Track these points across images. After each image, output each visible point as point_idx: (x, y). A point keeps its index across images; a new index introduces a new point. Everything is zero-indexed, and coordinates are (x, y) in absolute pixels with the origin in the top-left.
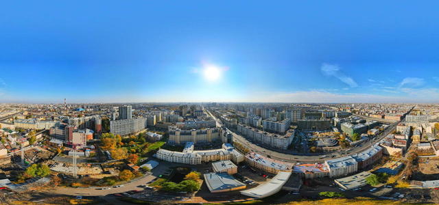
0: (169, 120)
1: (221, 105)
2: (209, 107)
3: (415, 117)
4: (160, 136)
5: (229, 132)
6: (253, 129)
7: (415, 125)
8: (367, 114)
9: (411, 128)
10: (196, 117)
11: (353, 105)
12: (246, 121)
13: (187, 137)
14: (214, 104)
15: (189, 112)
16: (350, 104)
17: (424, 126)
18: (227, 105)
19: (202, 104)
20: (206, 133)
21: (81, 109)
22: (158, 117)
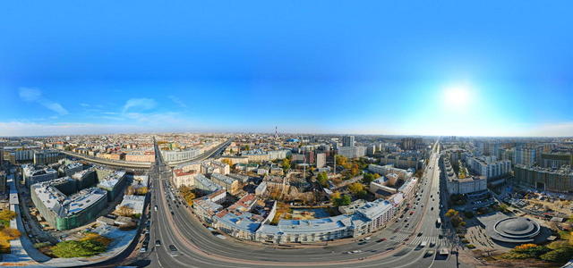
8: (91, 153)
11: (68, 138)
16: (64, 137)
21: (296, 140)
22: (377, 147)
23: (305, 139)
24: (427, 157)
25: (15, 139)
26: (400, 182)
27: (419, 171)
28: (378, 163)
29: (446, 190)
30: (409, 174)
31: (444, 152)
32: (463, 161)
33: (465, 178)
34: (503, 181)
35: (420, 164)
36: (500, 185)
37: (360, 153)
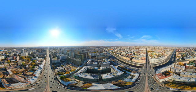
15: (41, 51)
21: (2, 50)
22: (31, 52)
24: (46, 54)
26: (41, 61)
27: (45, 58)
28: (33, 57)
29: (52, 62)
30: (43, 59)
31: (50, 53)
32: (56, 55)
33: (56, 59)
34: (64, 60)
35: (45, 56)
36: (64, 61)
37: (27, 54)
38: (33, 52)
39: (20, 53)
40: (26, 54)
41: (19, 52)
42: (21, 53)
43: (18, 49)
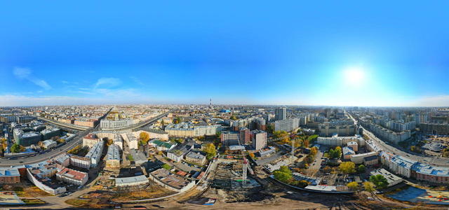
0: (316, 120)
1: (363, 109)
2: (350, 111)
3: (113, 123)
4: (314, 131)
5: (361, 127)
6: (384, 129)
7: (111, 136)
8: (55, 118)
9: (106, 140)
10: (338, 119)
12: (377, 122)
13: (332, 130)
14: (356, 108)
15: (332, 115)
16: (44, 107)
17: (125, 138)
18: (368, 109)
19: (344, 108)
20: (345, 128)
21: (228, 111)
22: (307, 118)
23: (236, 109)
25: (8, 108)
37: (295, 125)
38: (311, 117)
39: (273, 120)
40: (292, 123)
41: (271, 116)
42: (277, 118)
43: (268, 109)
